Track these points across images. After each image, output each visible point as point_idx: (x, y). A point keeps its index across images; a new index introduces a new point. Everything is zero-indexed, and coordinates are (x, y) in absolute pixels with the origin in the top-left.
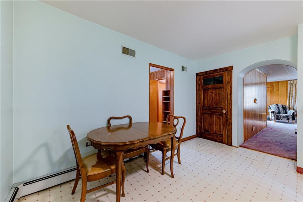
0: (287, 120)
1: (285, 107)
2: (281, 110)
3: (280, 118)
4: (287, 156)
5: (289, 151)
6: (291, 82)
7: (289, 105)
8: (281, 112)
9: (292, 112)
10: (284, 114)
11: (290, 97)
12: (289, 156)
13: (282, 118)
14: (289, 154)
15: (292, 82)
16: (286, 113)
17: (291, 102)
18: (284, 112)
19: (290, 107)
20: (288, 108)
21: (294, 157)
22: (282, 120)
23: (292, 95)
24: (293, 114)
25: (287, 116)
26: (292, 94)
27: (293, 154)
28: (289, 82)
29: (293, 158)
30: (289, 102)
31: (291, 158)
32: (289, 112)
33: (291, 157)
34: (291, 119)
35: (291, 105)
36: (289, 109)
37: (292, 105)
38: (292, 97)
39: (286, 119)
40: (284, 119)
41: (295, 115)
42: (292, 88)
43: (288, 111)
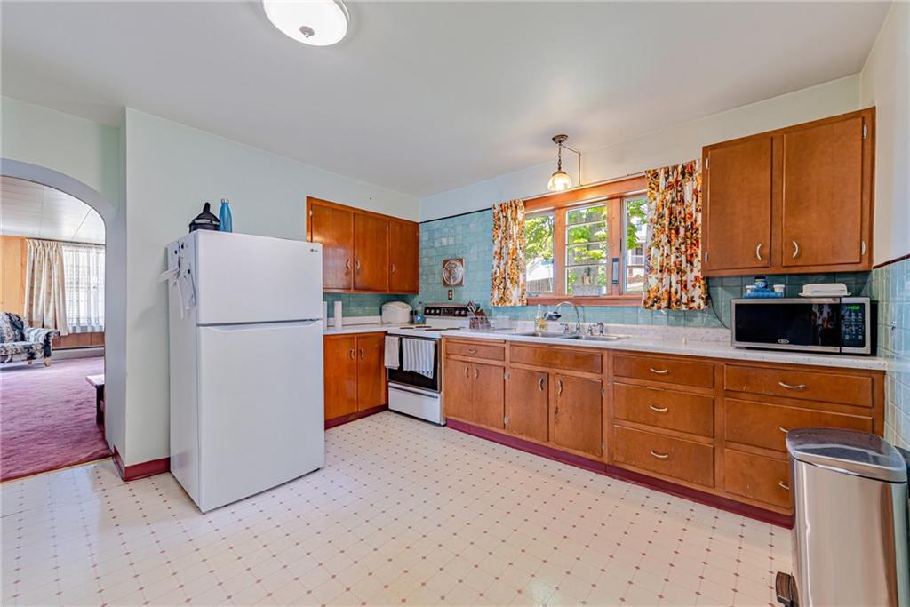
0: (28, 359)
1: (20, 319)
2: (5, 331)
3: (7, 356)
4: (83, 456)
5: (80, 441)
6: (34, 245)
7: (30, 314)
8: (7, 338)
9: (43, 333)
10: (16, 341)
11: (32, 288)
12: (89, 454)
13: (12, 355)
14: (87, 449)
15: (37, 244)
16: (23, 339)
17: (37, 305)
18: (15, 335)
19: (34, 319)
20: (26, 323)
21: (102, 450)
22: (11, 361)
23: (40, 282)
24: (45, 340)
25: (28, 348)
26: (38, 279)
27: (95, 444)
28: (29, 244)
29: (101, 453)
30: (31, 305)
31: (95, 456)
32: (33, 333)
33: (94, 453)
34: (39, 355)
35: (37, 313)
36: (31, 324)
37: (39, 312)
38: (39, 288)
39: (25, 356)
40: (19, 359)
41: (51, 341)
42: (39, 262)
43: (29, 332)
